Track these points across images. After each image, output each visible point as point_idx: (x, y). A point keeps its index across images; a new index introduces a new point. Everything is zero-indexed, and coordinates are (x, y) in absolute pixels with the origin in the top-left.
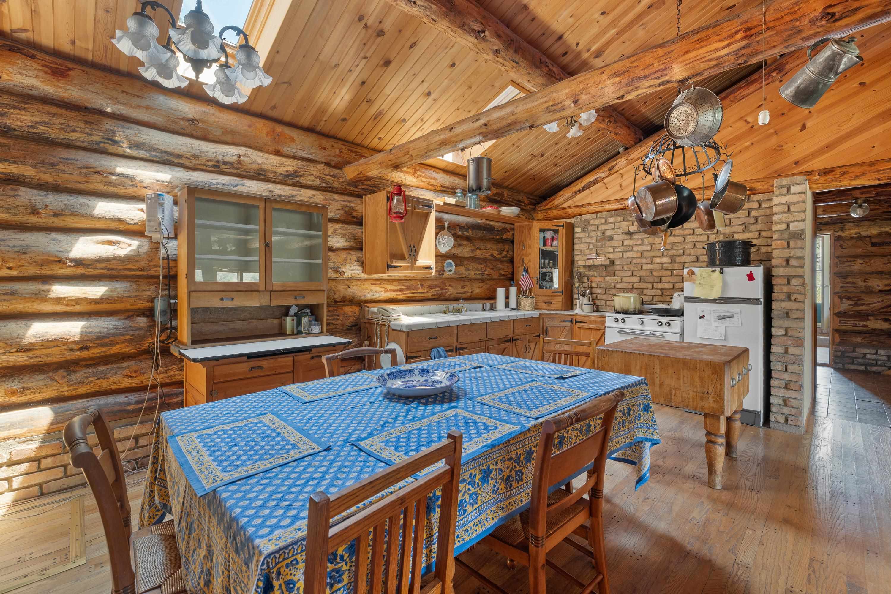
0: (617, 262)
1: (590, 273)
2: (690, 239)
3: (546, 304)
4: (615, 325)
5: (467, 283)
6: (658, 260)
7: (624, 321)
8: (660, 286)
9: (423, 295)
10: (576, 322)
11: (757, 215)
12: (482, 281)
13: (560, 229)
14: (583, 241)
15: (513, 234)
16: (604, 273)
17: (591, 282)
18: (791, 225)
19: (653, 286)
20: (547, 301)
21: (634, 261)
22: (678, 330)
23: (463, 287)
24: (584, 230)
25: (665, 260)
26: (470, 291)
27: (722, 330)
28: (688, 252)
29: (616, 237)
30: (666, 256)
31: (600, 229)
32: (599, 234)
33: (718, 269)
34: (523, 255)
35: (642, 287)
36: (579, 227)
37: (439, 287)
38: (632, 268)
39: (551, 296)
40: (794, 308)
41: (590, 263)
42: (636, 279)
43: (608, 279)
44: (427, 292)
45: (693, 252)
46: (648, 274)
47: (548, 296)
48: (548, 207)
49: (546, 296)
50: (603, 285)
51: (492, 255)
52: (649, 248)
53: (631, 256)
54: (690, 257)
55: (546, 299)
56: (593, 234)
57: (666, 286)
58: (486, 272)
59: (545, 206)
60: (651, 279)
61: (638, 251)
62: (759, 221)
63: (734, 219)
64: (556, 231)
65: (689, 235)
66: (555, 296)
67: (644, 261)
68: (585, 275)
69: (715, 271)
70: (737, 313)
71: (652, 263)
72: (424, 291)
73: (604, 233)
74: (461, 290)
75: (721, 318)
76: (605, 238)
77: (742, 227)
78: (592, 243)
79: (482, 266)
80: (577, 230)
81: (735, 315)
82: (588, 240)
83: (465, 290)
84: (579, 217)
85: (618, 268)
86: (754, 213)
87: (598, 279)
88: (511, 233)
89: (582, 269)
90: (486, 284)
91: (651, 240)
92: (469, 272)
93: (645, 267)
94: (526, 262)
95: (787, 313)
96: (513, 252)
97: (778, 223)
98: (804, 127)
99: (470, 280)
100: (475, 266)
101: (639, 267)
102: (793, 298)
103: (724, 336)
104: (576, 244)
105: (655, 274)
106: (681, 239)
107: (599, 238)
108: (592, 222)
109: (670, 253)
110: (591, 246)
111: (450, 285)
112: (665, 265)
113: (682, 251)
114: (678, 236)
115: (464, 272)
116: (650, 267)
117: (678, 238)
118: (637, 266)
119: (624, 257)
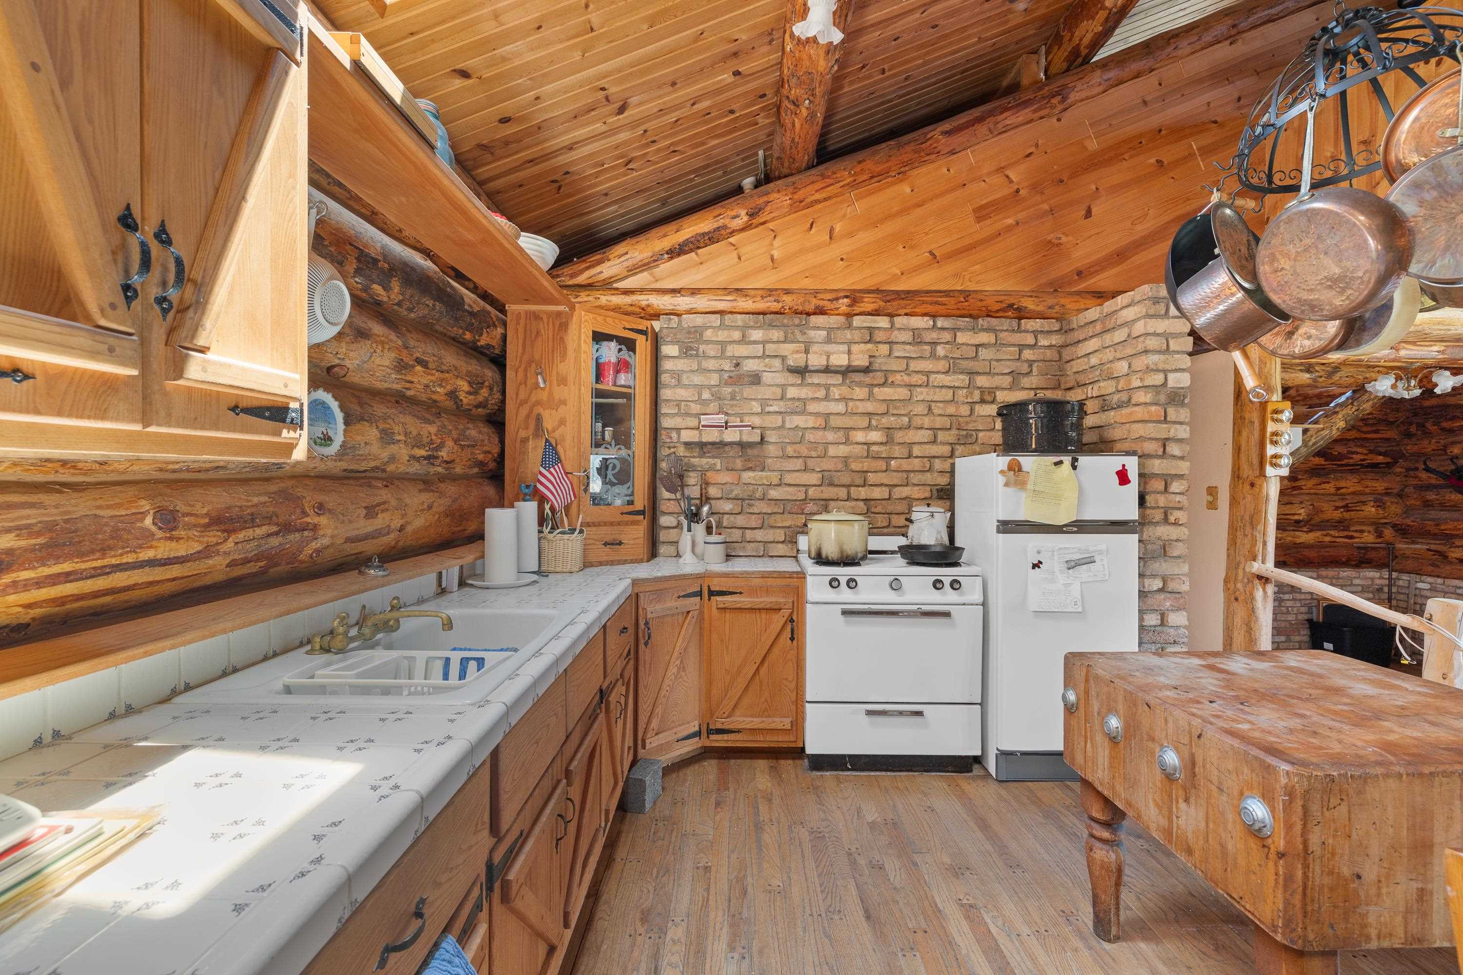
0: (772, 437)
1: (704, 461)
2: (922, 394)
3: (607, 549)
4: (831, 595)
5: (384, 495)
6: (860, 436)
7: (852, 583)
8: (863, 493)
9: (175, 571)
10: (712, 593)
11: (1032, 358)
12: (426, 483)
13: (640, 340)
14: (685, 380)
15: (504, 338)
16: (739, 463)
17: (707, 484)
18: (1171, 377)
19: (849, 493)
20: (608, 539)
21: (810, 436)
22: (978, 597)
23: (371, 512)
24: (687, 351)
25: (875, 436)
26: (397, 523)
27: (1076, 590)
28: (917, 421)
29: (767, 378)
30: (877, 428)
31: (728, 354)
32: (727, 366)
33: (1067, 460)
34: (538, 403)
35: (825, 496)
36: (672, 343)
37: (268, 519)
38: (805, 452)
39: (619, 524)
40: (1174, 537)
41: (711, 436)
42: (813, 478)
43: (748, 476)
44: (206, 552)
45: (927, 422)
46: (840, 466)
47: (612, 524)
48: (581, 279)
49: (605, 524)
50: (737, 491)
51: (452, 395)
52: (840, 407)
53: (802, 425)
54: (923, 432)
55: (608, 533)
56: (711, 364)
57: (877, 493)
58: (443, 454)
59: (572, 276)
60: (846, 479)
61: (817, 414)
62: (1035, 369)
63: (998, 360)
64: (630, 345)
65: (920, 386)
66: (627, 524)
67: (830, 436)
68: (692, 468)
69: (1061, 462)
70: (1100, 552)
71: (847, 442)
72: (180, 549)
73: (737, 365)
74: (366, 526)
75: (1073, 565)
76: (740, 377)
77: (1009, 379)
78: (710, 387)
79: (433, 429)
80: (669, 350)
81: (1097, 558)
82: (697, 379)
83: (381, 521)
84: (675, 318)
85: (772, 450)
86: (1027, 354)
87: (725, 477)
88: (500, 330)
89: (681, 451)
90: (442, 495)
91: (845, 391)
92: (394, 448)
93: (832, 451)
94: (549, 423)
95: (1164, 547)
96: (503, 392)
97: (1152, 370)
98: (1088, 214)
99: (391, 481)
100: (414, 426)
101: (821, 448)
102: (1172, 519)
103: (1079, 604)
104: (666, 386)
105: (854, 466)
106: (903, 393)
107: (726, 376)
108: (708, 334)
109: (885, 421)
110: (706, 395)
111: (321, 508)
112: (874, 448)
113: (906, 419)
114: (900, 386)
115: (375, 448)
116: (843, 450)
117: (900, 390)
118: (815, 449)
119: (788, 425)
